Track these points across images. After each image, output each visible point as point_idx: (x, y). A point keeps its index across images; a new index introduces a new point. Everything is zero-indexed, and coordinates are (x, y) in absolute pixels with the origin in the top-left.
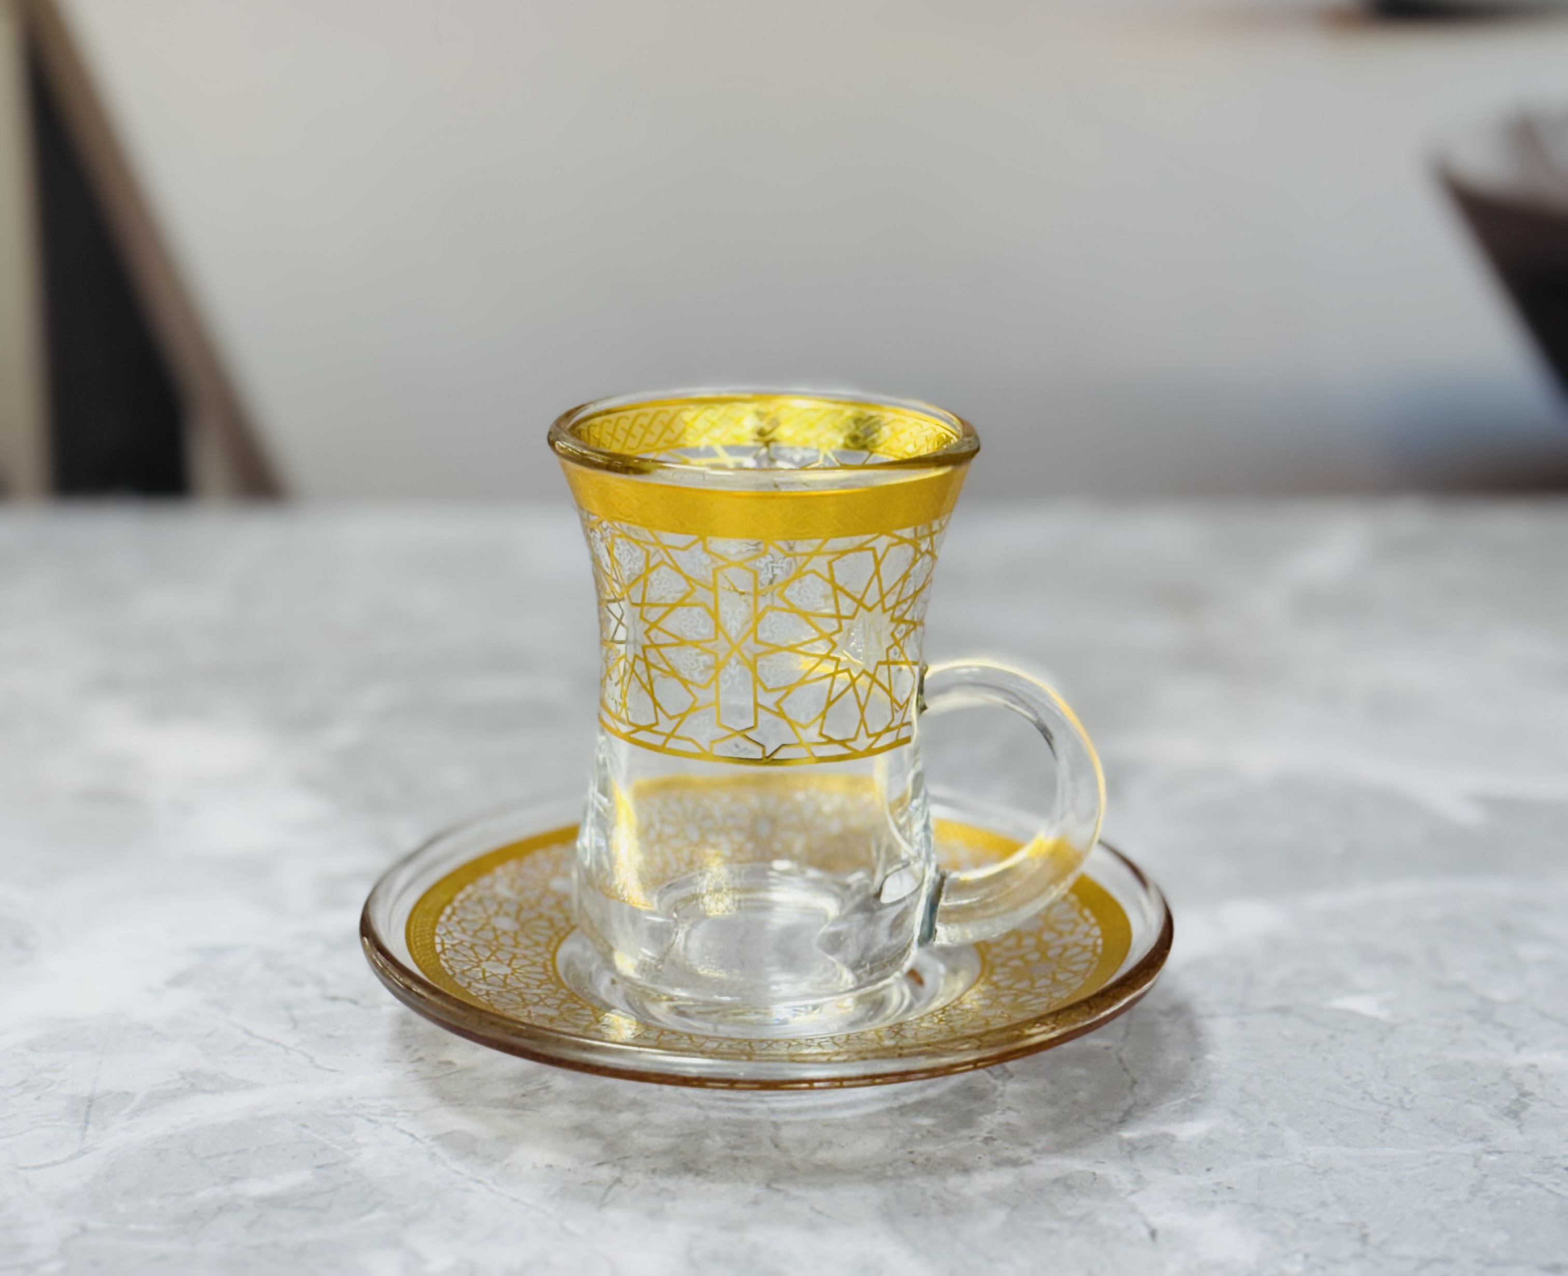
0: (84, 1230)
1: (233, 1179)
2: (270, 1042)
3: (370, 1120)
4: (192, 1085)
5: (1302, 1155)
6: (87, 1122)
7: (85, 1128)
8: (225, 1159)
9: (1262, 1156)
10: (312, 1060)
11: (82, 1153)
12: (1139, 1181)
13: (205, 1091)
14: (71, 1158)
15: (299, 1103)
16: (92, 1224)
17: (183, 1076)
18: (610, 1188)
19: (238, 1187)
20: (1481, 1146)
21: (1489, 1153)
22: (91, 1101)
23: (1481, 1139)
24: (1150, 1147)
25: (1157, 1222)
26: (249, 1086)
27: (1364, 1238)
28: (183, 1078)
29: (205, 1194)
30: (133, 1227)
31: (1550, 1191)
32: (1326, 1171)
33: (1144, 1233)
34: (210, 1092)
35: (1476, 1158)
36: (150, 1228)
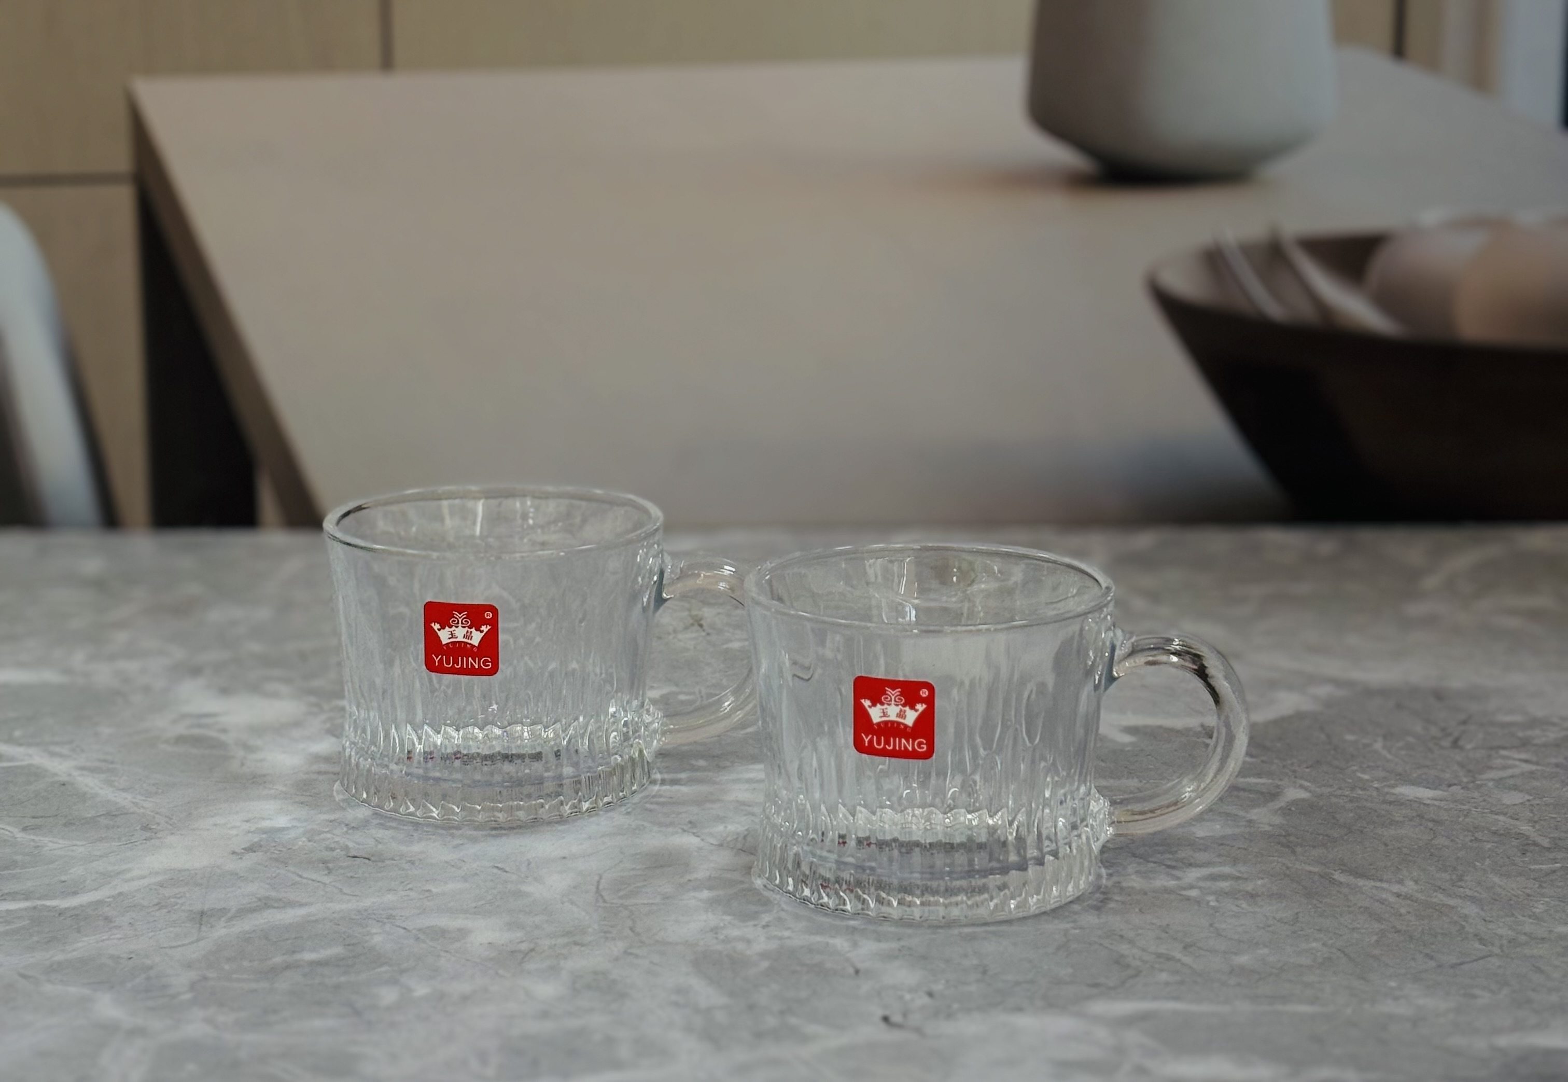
0: (205, 978)
1: (294, 952)
2: (313, 880)
3: (379, 921)
4: (265, 904)
6: (201, 924)
7: (200, 928)
8: (289, 942)
10: (341, 890)
11: (198, 940)
13: (274, 908)
14: (192, 943)
15: (333, 913)
16: (209, 974)
17: (260, 900)
18: (527, 954)
19: (297, 957)
20: (1072, 925)
21: (1075, 929)
22: (202, 914)
25: (860, 966)
26: (301, 905)
27: (985, 972)
29: (278, 960)
30: (234, 975)
31: (1107, 947)
33: (851, 971)
34: (278, 908)
35: (1067, 931)
36: (245, 976)
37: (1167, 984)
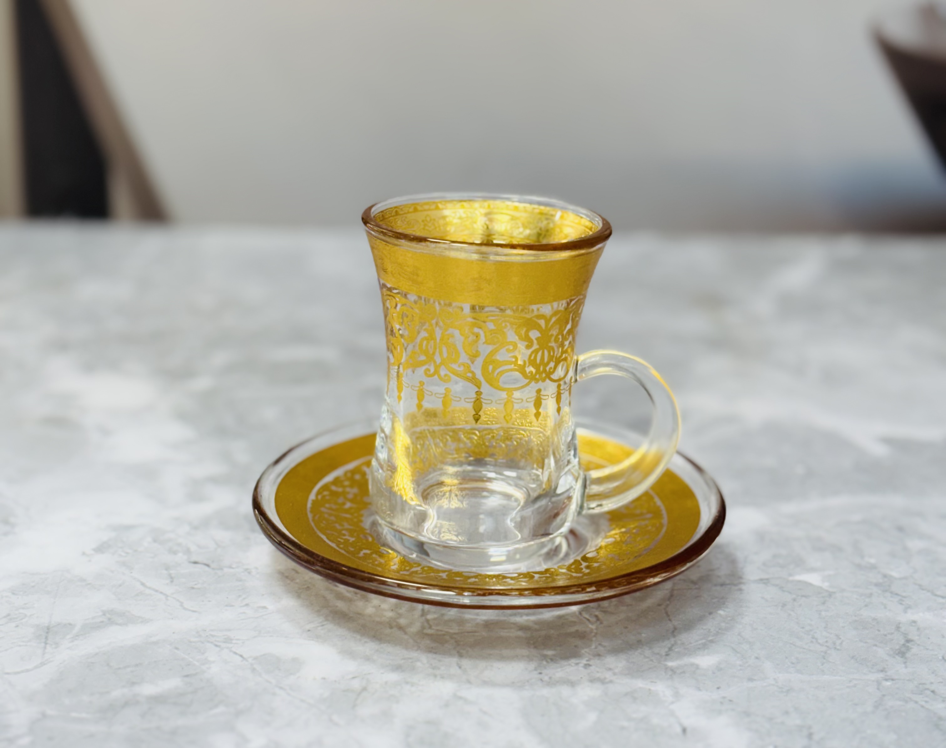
0: (44, 716)
1: (133, 684)
2: (157, 591)
3: (216, 646)
4: (109, 619)
5: (775, 679)
6: (46, 643)
7: (45, 648)
8: (129, 669)
9: (750, 680)
10: (182, 604)
11: (43, 664)
12: (677, 695)
13: (117, 624)
14: (36, 667)
15: (174, 633)
16: (49, 712)
17: (104, 613)
18: (359, 695)
19: (136, 689)
20: (881, 675)
21: (886, 680)
22: (48, 629)
23: (882, 671)
24: (684, 672)
25: (687, 723)
26: (145, 621)
27: (810, 736)
28: (104, 615)
29: (117, 693)
30: (74, 715)
31: (922, 706)
32: (788, 691)
33: (679, 730)
34: (120, 625)
35: (878, 683)
36: (84, 715)
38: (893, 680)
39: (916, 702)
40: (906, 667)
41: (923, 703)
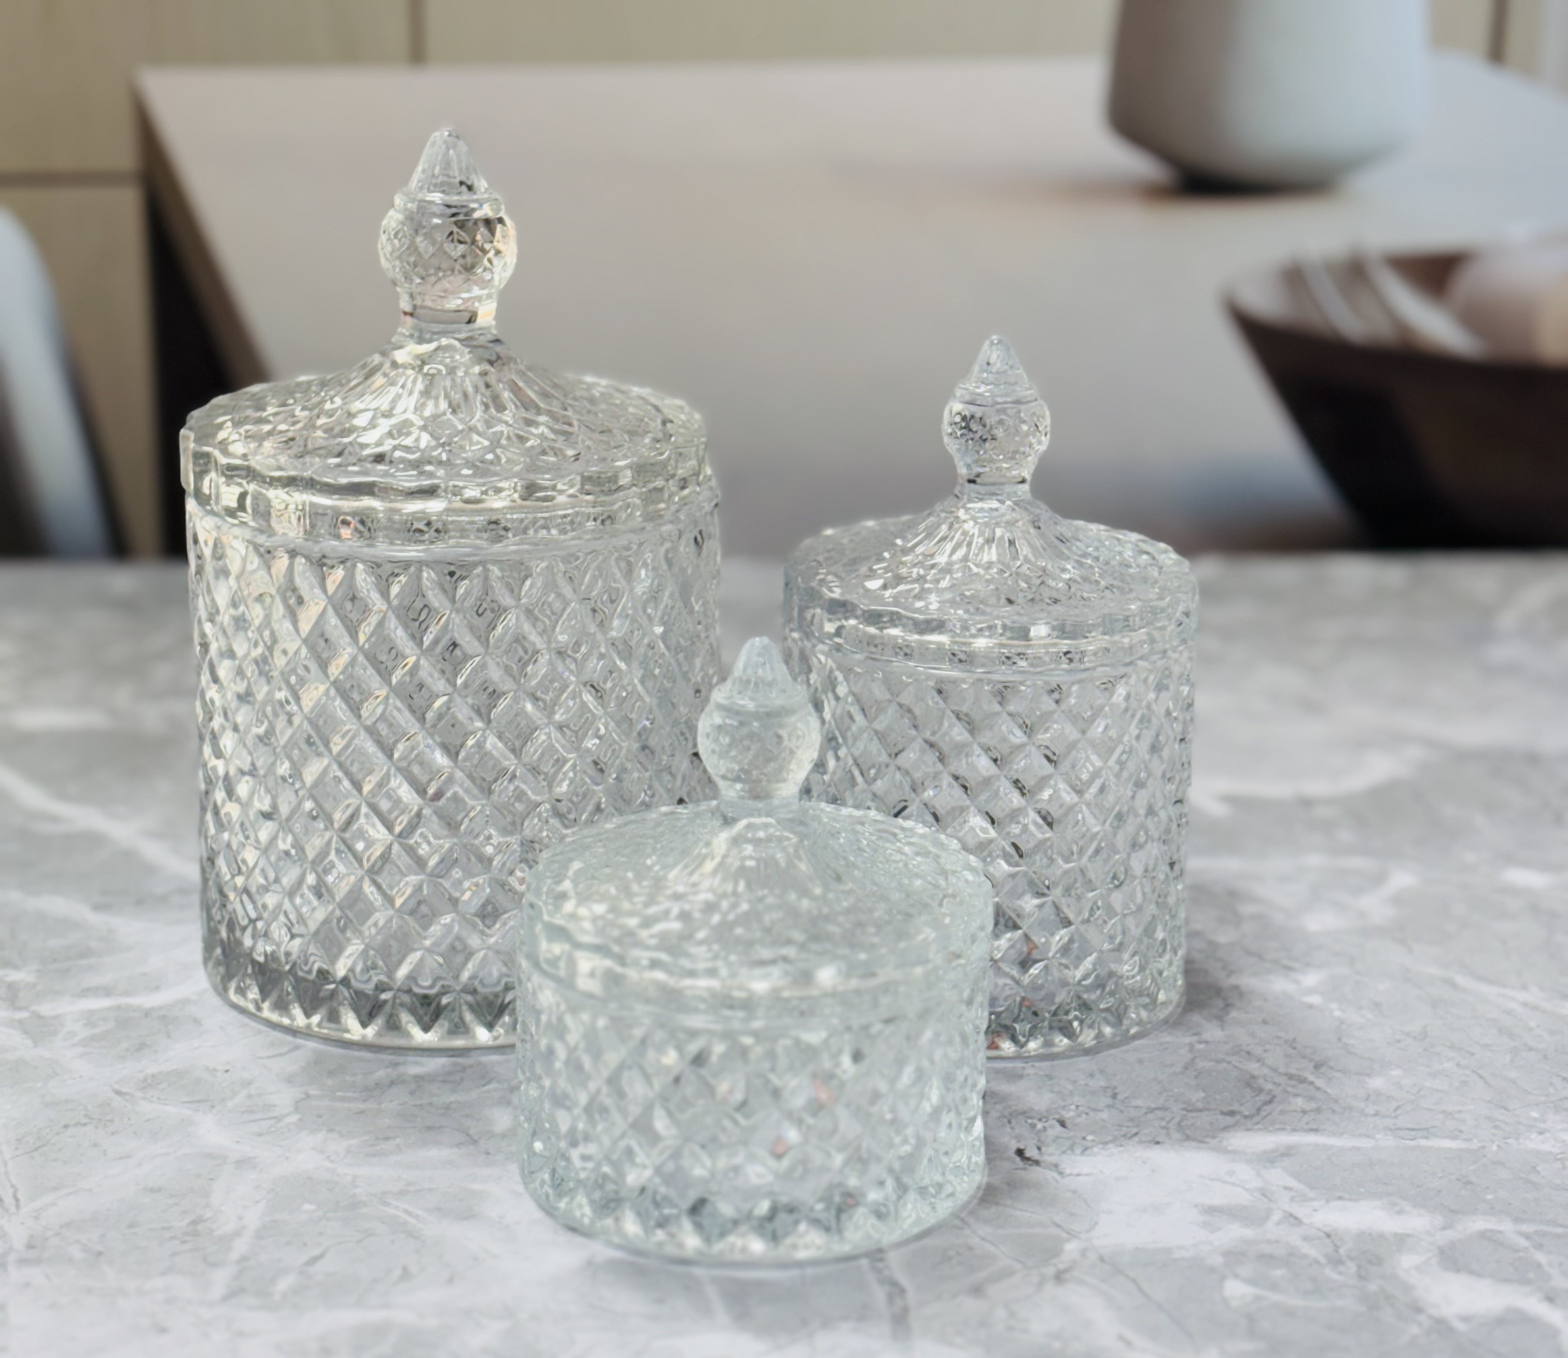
0: (308, 1096)
11: (295, 1048)
14: (289, 1051)
16: (312, 1092)
19: (401, 1069)
20: (1194, 1039)
21: (1200, 1042)
23: (1197, 1034)
27: (1114, 1096)
30: (339, 1094)
31: (1236, 1067)
35: (1191, 1047)
36: (350, 1094)
37: (1304, 1112)
38: (1206, 1042)
39: (1229, 1063)
40: (1223, 1030)
41: (1237, 1064)
